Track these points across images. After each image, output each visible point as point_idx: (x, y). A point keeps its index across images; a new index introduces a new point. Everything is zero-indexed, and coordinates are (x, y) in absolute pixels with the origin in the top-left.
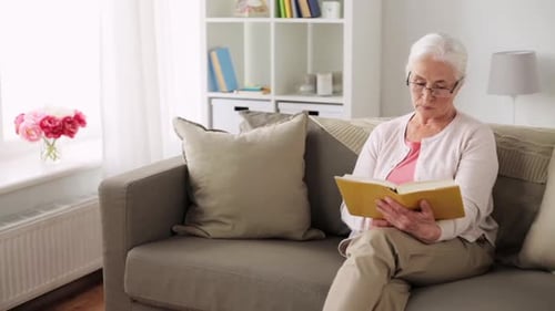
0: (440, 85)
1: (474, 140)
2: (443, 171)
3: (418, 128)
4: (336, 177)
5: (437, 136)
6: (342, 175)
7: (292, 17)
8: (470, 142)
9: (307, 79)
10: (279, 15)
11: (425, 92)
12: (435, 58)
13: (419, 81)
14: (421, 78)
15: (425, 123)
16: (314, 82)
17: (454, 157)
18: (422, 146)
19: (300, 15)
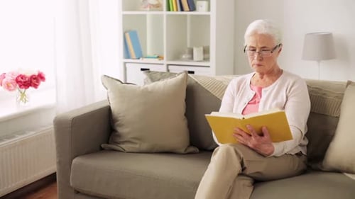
0: (264, 49)
3: (258, 81)
4: (206, 115)
5: (271, 87)
7: (177, 11)
8: (293, 89)
9: (187, 51)
10: (169, 9)
11: (256, 55)
13: (251, 49)
15: (262, 78)
16: (191, 52)
19: (182, 10)
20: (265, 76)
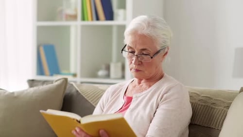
0: (144, 52)
1: (168, 94)
2: (142, 118)
3: (135, 87)
4: (41, 111)
5: (145, 92)
6: (46, 110)
7: (92, 20)
8: (165, 96)
10: (83, 19)
11: (134, 58)
12: (140, 32)
13: (130, 50)
14: (131, 48)
15: (139, 83)
17: (152, 107)
18: (133, 100)
19: (98, 19)
20: (143, 81)
